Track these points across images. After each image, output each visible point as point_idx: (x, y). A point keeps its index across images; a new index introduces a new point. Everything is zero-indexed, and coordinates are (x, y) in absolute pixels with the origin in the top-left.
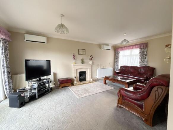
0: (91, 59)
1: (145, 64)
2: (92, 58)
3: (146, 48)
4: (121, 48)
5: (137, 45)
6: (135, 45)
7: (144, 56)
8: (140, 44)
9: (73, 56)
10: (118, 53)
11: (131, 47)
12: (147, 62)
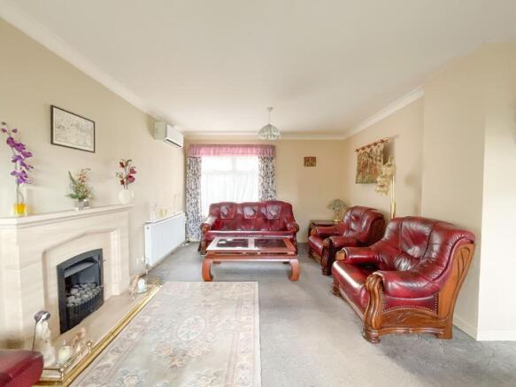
0: (130, 178)
1: (271, 196)
2: (132, 171)
3: (272, 158)
4: (210, 146)
5: (256, 146)
6: (250, 146)
7: (269, 175)
8: (261, 146)
9: (12, 152)
10: (197, 161)
11: (241, 150)
12: (275, 191)
